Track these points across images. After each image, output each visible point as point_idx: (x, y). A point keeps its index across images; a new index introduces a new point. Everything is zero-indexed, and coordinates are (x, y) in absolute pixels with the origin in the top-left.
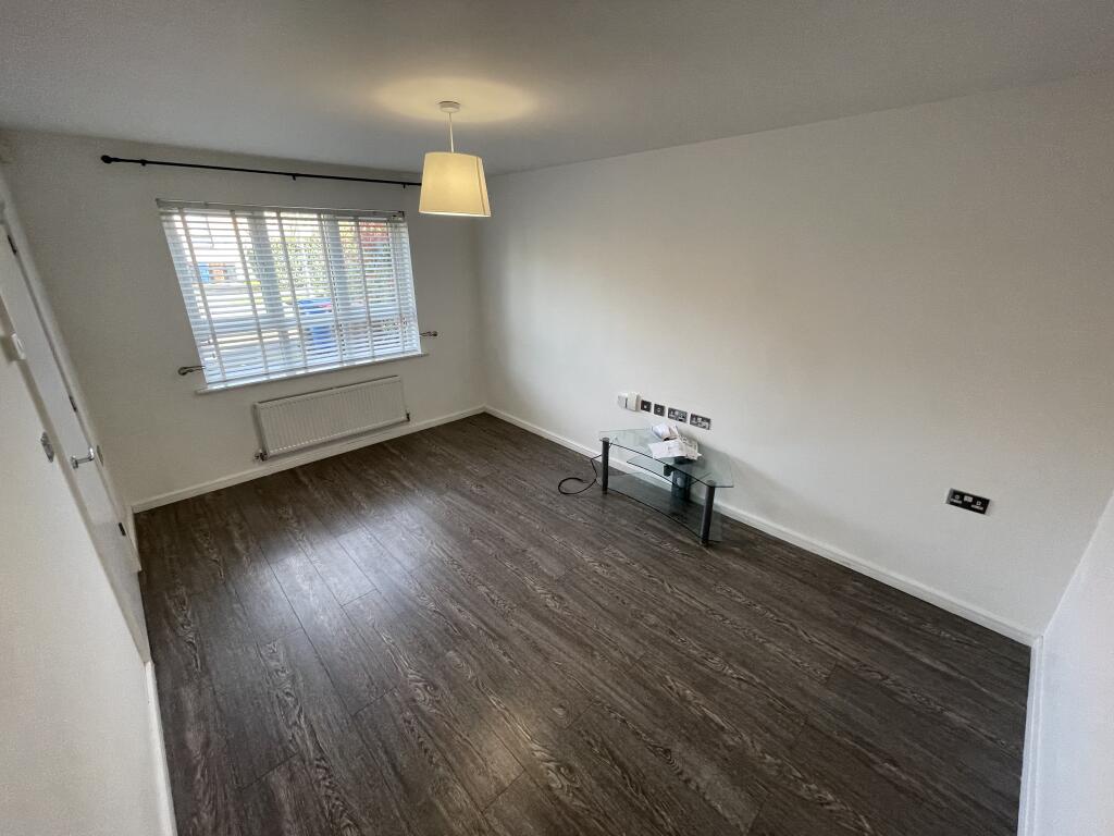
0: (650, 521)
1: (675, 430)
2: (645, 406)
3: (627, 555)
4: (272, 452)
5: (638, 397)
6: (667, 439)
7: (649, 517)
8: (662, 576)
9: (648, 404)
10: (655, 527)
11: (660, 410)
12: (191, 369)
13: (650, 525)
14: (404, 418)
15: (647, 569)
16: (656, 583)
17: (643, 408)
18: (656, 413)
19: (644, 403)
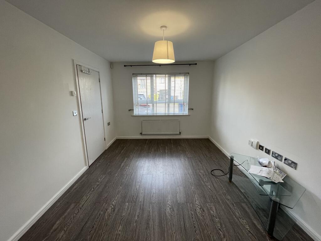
0: (244, 205)
1: (273, 164)
2: (261, 148)
3: (217, 212)
4: (143, 133)
5: (258, 142)
6: (265, 166)
7: (244, 202)
8: (227, 234)
9: (263, 147)
10: (244, 209)
11: (268, 152)
12: (131, 110)
13: (242, 206)
14: (178, 133)
15: (221, 225)
16: (220, 235)
17: (260, 148)
18: (266, 152)
19: (260, 146)
